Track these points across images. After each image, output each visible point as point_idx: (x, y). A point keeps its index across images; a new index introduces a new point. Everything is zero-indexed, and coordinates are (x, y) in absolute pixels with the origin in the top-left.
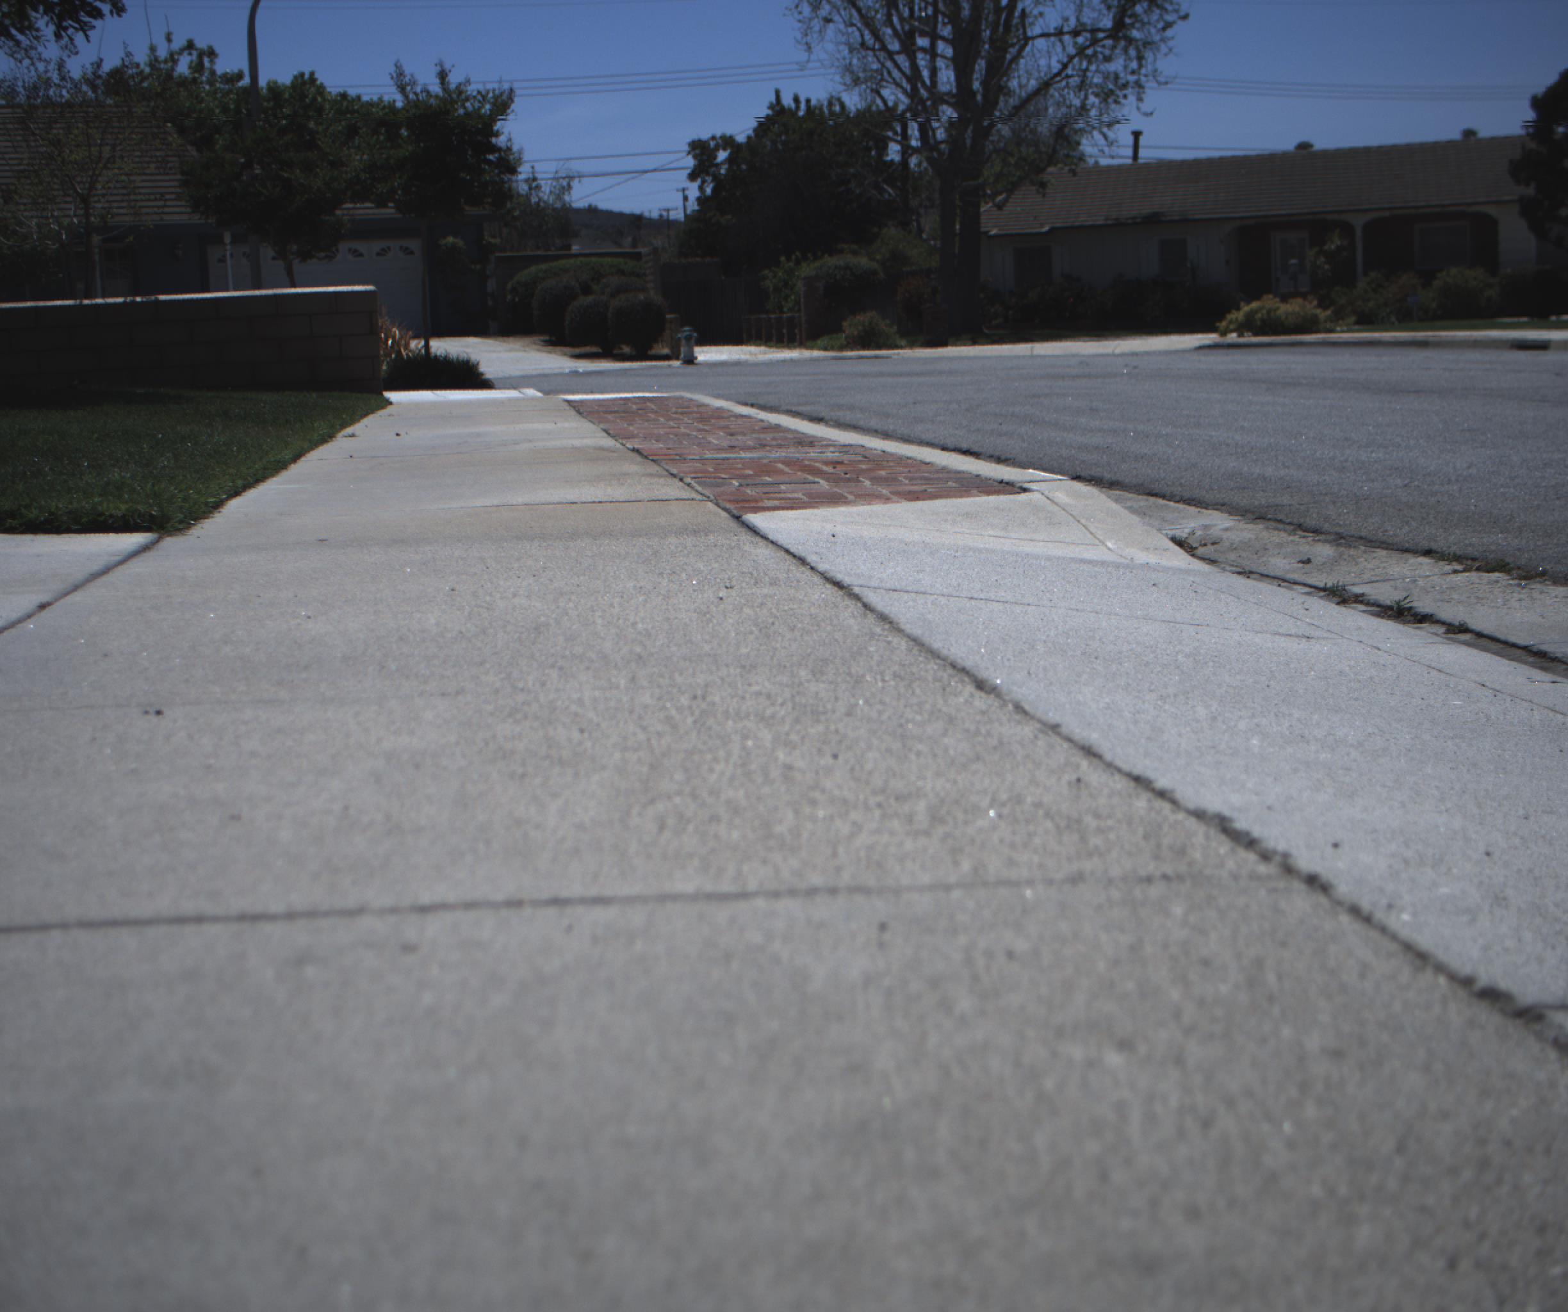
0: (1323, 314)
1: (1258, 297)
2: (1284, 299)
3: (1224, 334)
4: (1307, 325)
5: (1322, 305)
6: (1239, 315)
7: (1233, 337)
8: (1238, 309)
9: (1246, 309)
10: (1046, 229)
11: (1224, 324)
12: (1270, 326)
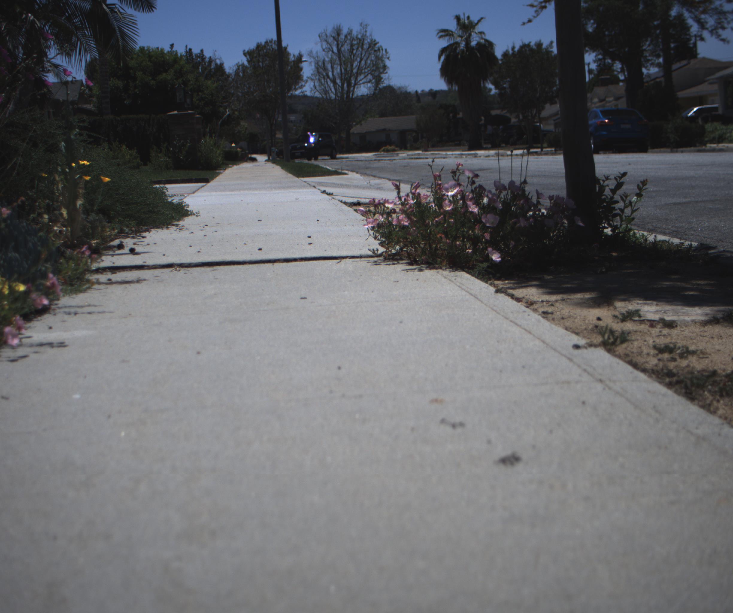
0: (396, 149)
1: (386, 145)
2: (390, 146)
3: (381, 152)
4: (394, 150)
5: (397, 147)
6: (383, 149)
7: (382, 153)
8: (382, 147)
9: (384, 148)
10: (364, 132)
11: (380, 151)
12: (388, 151)
